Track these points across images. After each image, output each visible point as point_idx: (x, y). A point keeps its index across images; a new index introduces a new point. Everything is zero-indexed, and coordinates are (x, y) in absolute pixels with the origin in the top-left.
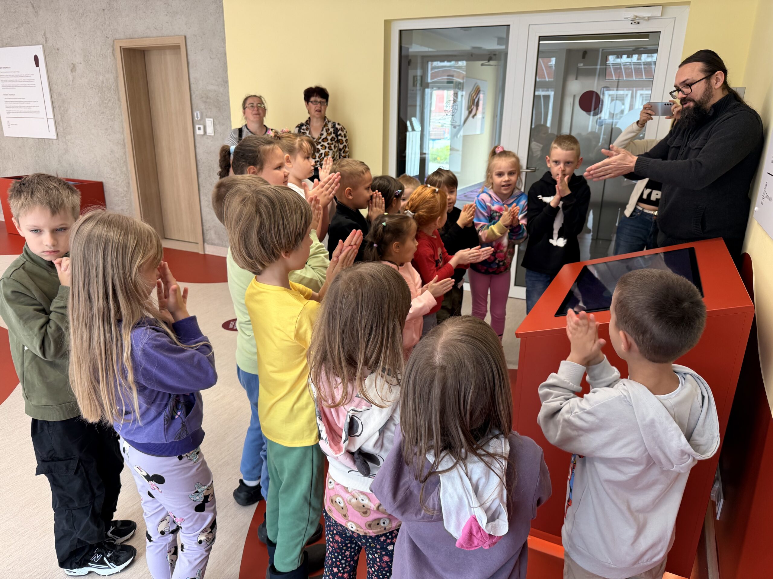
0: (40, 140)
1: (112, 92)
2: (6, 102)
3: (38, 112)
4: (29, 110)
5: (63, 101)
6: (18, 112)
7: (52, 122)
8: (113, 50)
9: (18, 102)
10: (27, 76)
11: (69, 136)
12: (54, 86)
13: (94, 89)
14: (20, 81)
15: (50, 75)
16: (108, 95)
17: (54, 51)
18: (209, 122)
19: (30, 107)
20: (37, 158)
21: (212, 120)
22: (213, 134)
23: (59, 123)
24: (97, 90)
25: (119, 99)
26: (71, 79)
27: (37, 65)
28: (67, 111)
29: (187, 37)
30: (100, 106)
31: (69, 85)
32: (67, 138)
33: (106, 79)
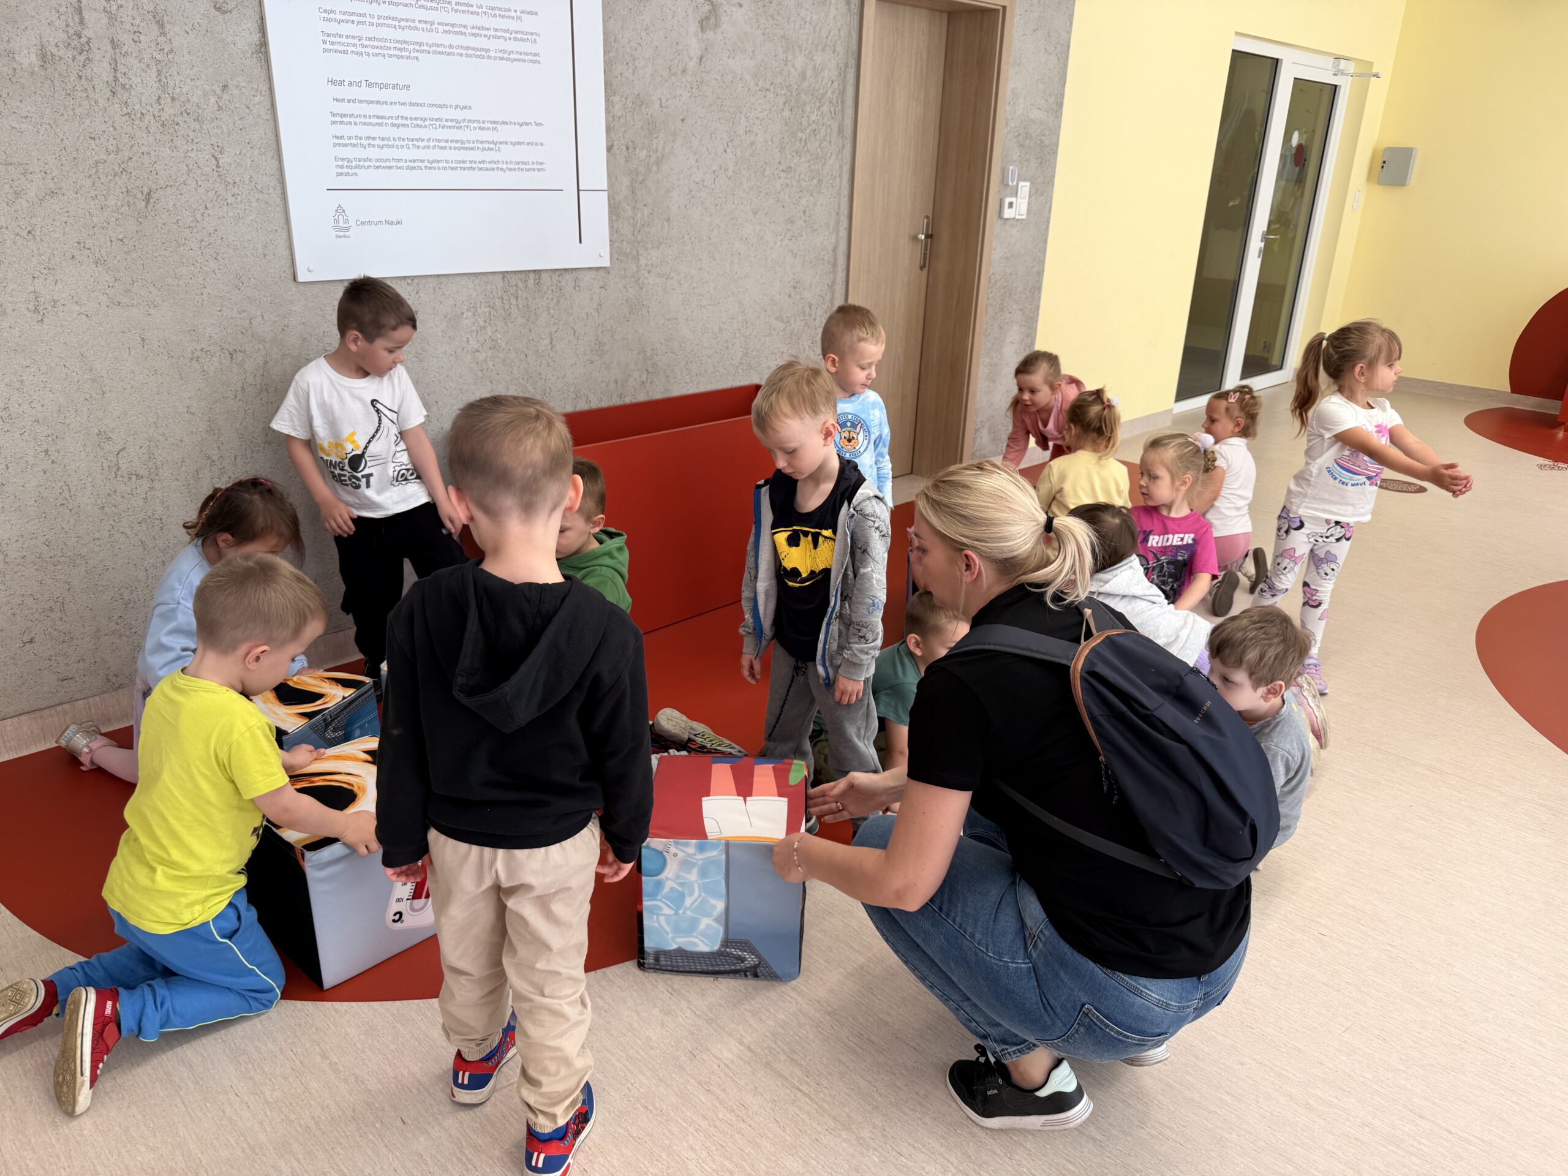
1: (825, 108)
2: (339, 119)
3: (540, 167)
5: (651, 128)
7: (598, 207)
9: (421, 122)
11: (654, 253)
13: (770, 96)
16: (813, 117)
18: (1024, 190)
19: (495, 146)
21: (1028, 185)
22: (1025, 217)
23: (626, 208)
24: (782, 100)
26: (695, 51)
28: (658, 163)
30: (782, 150)
31: (684, 71)
32: (643, 262)
33: (814, 68)
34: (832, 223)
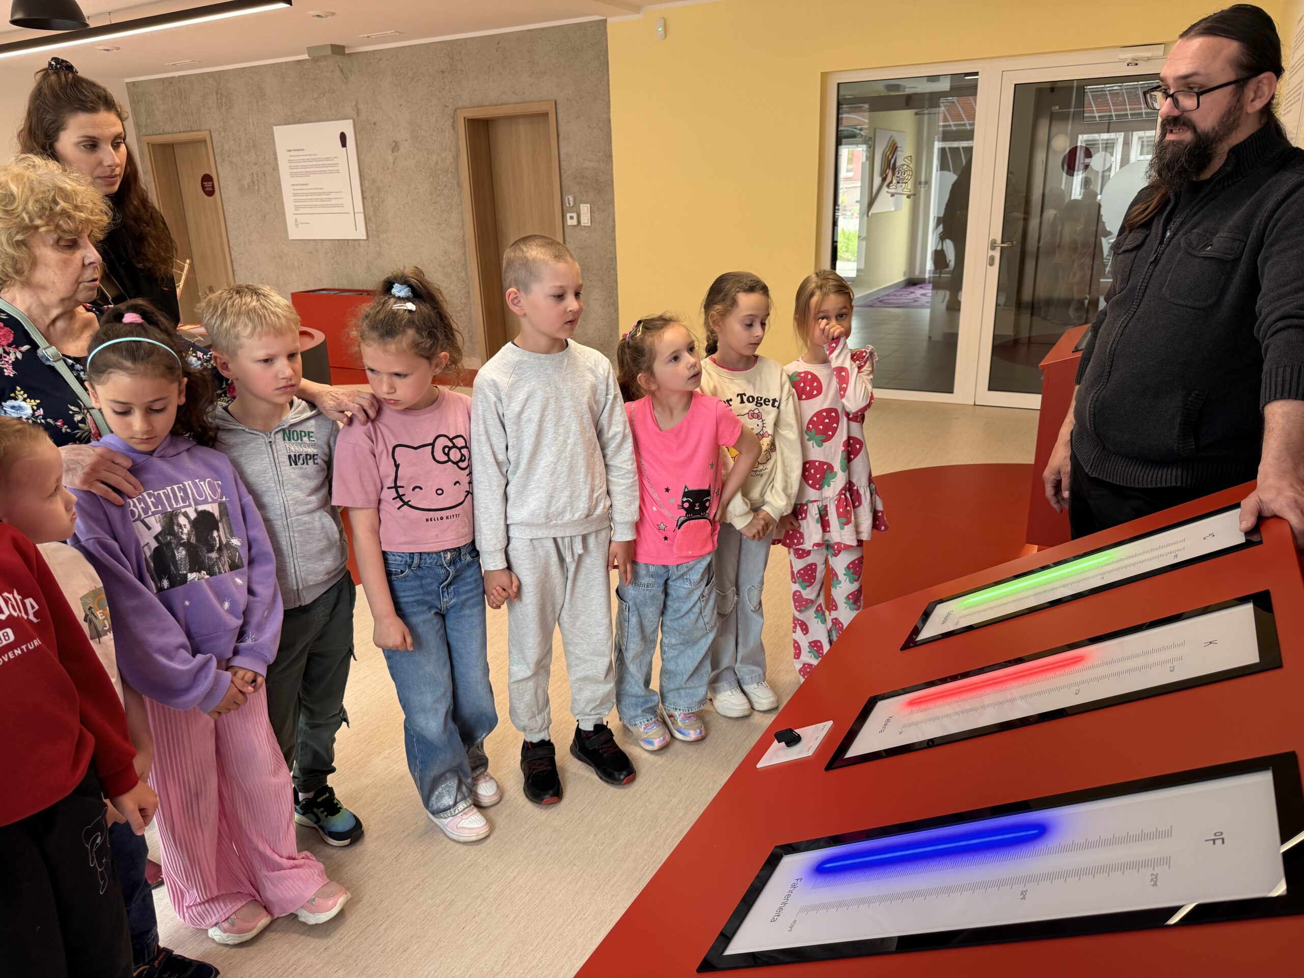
0: (341, 242)
1: (449, 175)
2: (295, 195)
3: (342, 206)
4: (329, 203)
6: (311, 207)
7: (361, 218)
8: (454, 122)
9: (312, 194)
10: (328, 159)
11: (384, 235)
12: (366, 170)
13: (423, 173)
14: (317, 166)
15: (362, 157)
16: (444, 180)
17: (368, 127)
18: (585, 209)
19: (330, 199)
20: (334, 266)
21: (589, 205)
22: (589, 224)
23: (370, 219)
24: (428, 174)
25: (459, 185)
26: (391, 161)
27: (344, 144)
28: (383, 202)
29: (558, 103)
30: (431, 194)
31: (388, 169)
32: (381, 238)
33: (442, 159)
34: (460, 225)
